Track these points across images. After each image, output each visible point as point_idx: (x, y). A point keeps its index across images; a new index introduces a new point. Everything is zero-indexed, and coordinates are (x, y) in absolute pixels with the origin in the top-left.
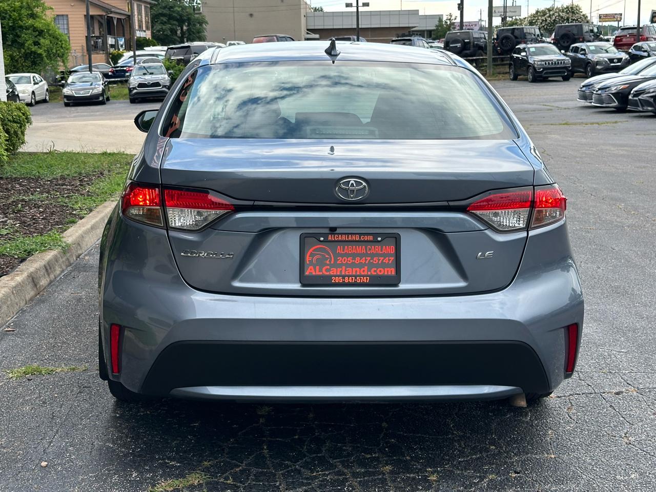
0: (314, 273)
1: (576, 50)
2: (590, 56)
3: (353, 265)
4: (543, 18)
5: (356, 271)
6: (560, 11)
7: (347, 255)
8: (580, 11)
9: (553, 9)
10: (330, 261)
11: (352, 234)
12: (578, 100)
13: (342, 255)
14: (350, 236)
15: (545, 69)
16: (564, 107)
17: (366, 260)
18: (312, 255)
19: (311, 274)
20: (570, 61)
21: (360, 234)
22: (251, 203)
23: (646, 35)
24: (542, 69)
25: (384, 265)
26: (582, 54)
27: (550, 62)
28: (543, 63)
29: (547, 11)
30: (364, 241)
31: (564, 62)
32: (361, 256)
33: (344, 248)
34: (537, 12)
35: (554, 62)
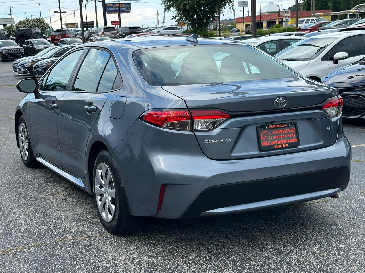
0: (265, 145)
1: (28, 43)
2: (35, 46)
3: (280, 139)
4: (24, 25)
5: (282, 142)
6: (33, 21)
7: (277, 135)
8: (45, 21)
9: (29, 20)
10: (271, 138)
11: (278, 124)
12: (13, 72)
13: (275, 135)
14: (277, 125)
15: (9, 54)
16: (5, 76)
17: (285, 136)
18: (263, 136)
19: (264, 146)
20: (23, 49)
21: (281, 124)
22: (238, 113)
23: (68, 34)
24: (7, 54)
25: (292, 138)
26: (30, 45)
27: (11, 50)
28: (7, 51)
29: (26, 21)
30: (283, 127)
31: (20, 50)
32: (283, 134)
33: (275, 131)
34: (20, 22)
35: (13, 50)
